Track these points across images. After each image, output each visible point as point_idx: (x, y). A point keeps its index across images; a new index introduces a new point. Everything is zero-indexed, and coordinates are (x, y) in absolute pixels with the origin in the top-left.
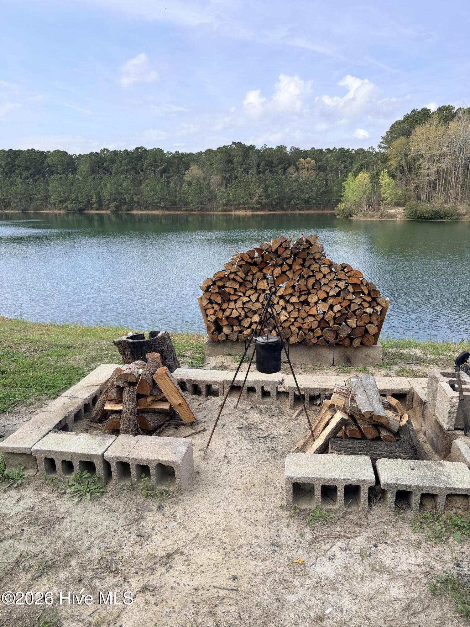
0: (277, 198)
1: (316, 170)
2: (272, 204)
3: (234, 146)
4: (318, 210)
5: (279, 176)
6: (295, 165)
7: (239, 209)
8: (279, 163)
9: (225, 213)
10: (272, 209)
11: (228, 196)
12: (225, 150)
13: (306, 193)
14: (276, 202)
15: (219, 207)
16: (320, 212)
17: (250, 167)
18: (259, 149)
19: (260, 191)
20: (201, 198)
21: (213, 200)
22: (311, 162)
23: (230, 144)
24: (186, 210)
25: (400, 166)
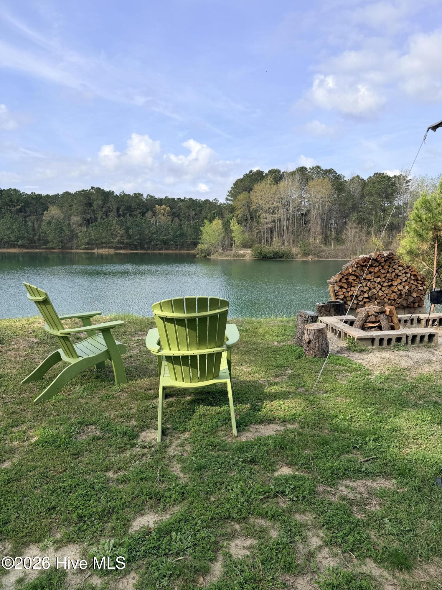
0: (138, 239)
1: (172, 216)
2: (133, 244)
3: (93, 191)
4: (175, 250)
5: (139, 220)
6: (152, 211)
7: (102, 248)
8: (138, 208)
9: (87, 251)
10: (133, 249)
11: (90, 236)
12: (83, 194)
13: (165, 236)
14: (137, 242)
15: (81, 246)
16: (177, 252)
17: (111, 210)
18: (118, 194)
19: (122, 232)
20: (61, 237)
21: (74, 239)
22: (166, 208)
23: (89, 188)
24: (46, 248)
25: (244, 215)
